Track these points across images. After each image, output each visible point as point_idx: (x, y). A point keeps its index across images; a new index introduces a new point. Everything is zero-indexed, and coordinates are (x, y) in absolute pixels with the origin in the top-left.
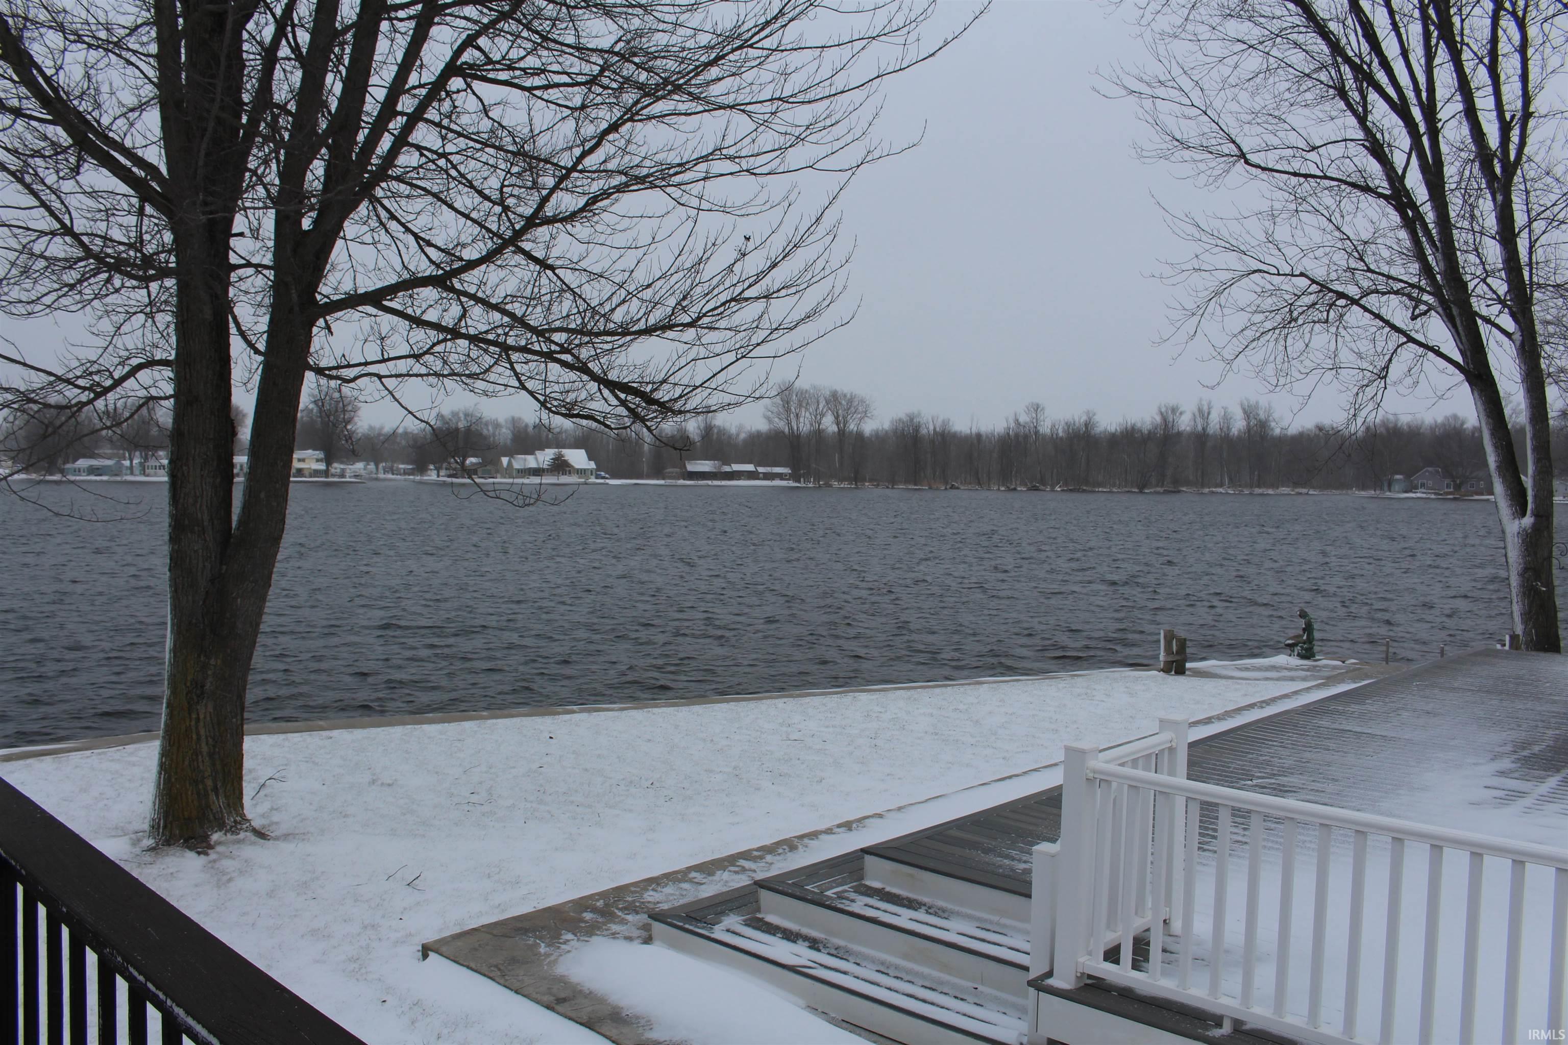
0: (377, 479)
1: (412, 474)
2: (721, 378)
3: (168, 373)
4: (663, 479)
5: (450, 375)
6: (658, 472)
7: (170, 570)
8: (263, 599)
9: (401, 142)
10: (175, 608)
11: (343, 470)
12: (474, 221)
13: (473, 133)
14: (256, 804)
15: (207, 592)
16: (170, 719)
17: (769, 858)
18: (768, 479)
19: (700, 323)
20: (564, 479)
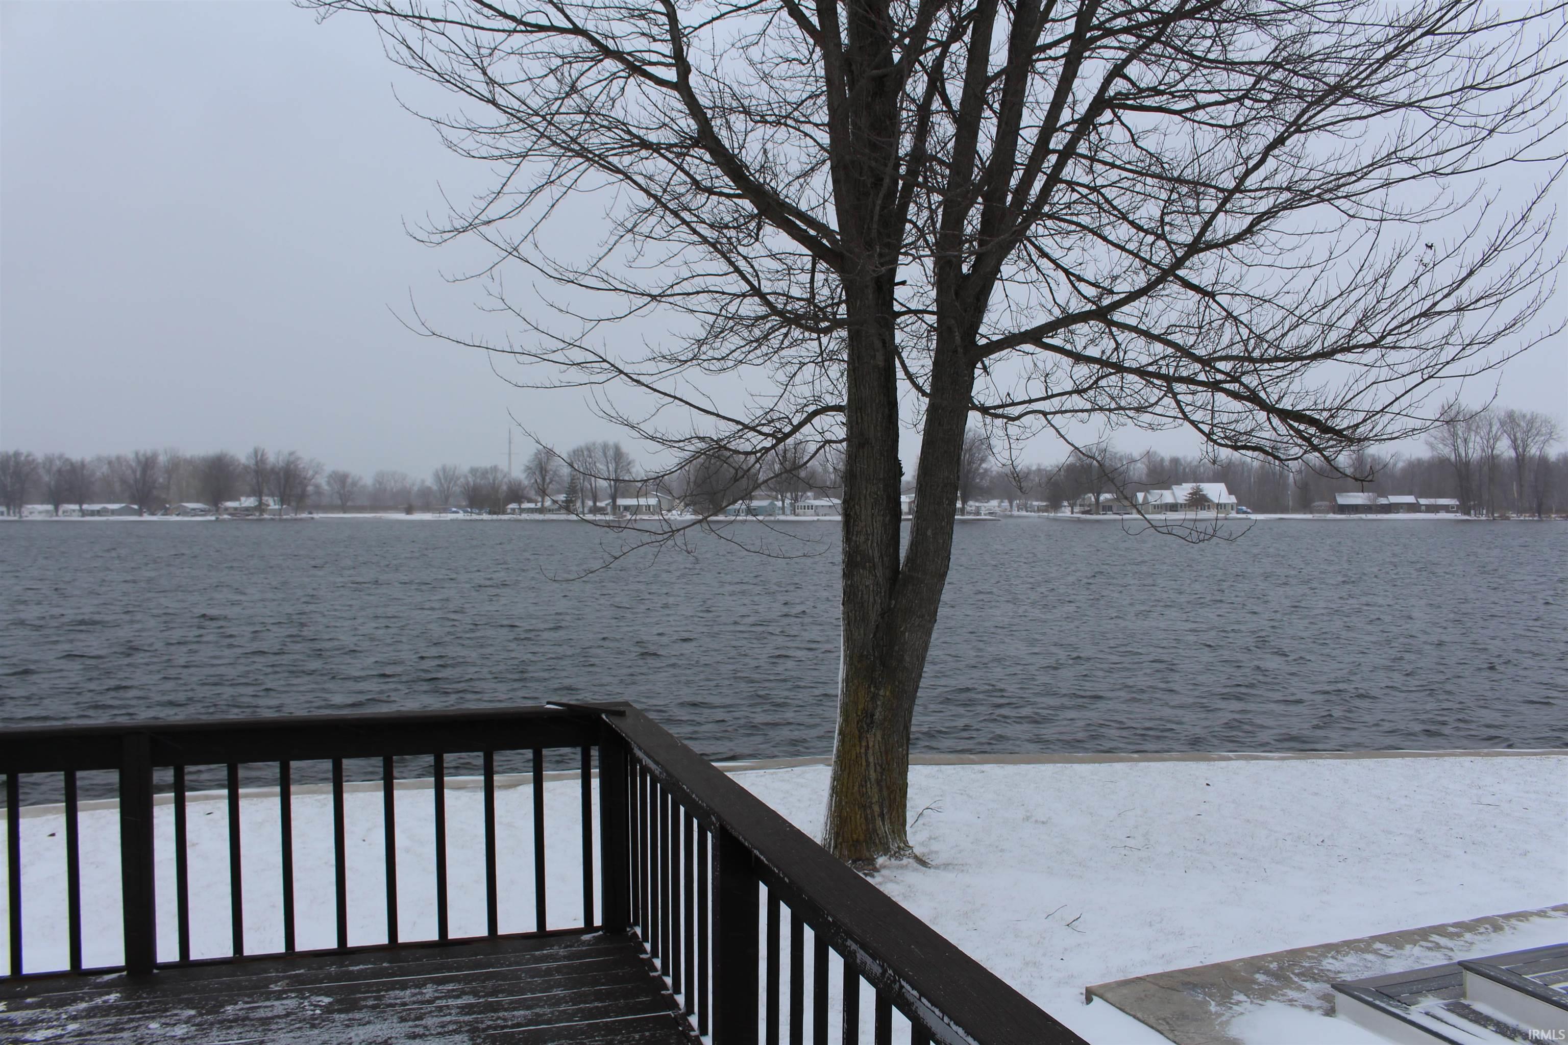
0: (1011, 516)
1: (1046, 511)
2: (1404, 401)
3: (841, 417)
4: (1311, 513)
5: (1115, 409)
6: (1305, 505)
7: (843, 604)
8: (929, 634)
9: (1054, 179)
10: (848, 639)
11: (978, 508)
12: (1130, 252)
13: (1129, 163)
14: (916, 832)
15: (877, 626)
16: (842, 745)
17: (1468, 936)
18: (1433, 512)
19: (1382, 343)
20: (1203, 514)
